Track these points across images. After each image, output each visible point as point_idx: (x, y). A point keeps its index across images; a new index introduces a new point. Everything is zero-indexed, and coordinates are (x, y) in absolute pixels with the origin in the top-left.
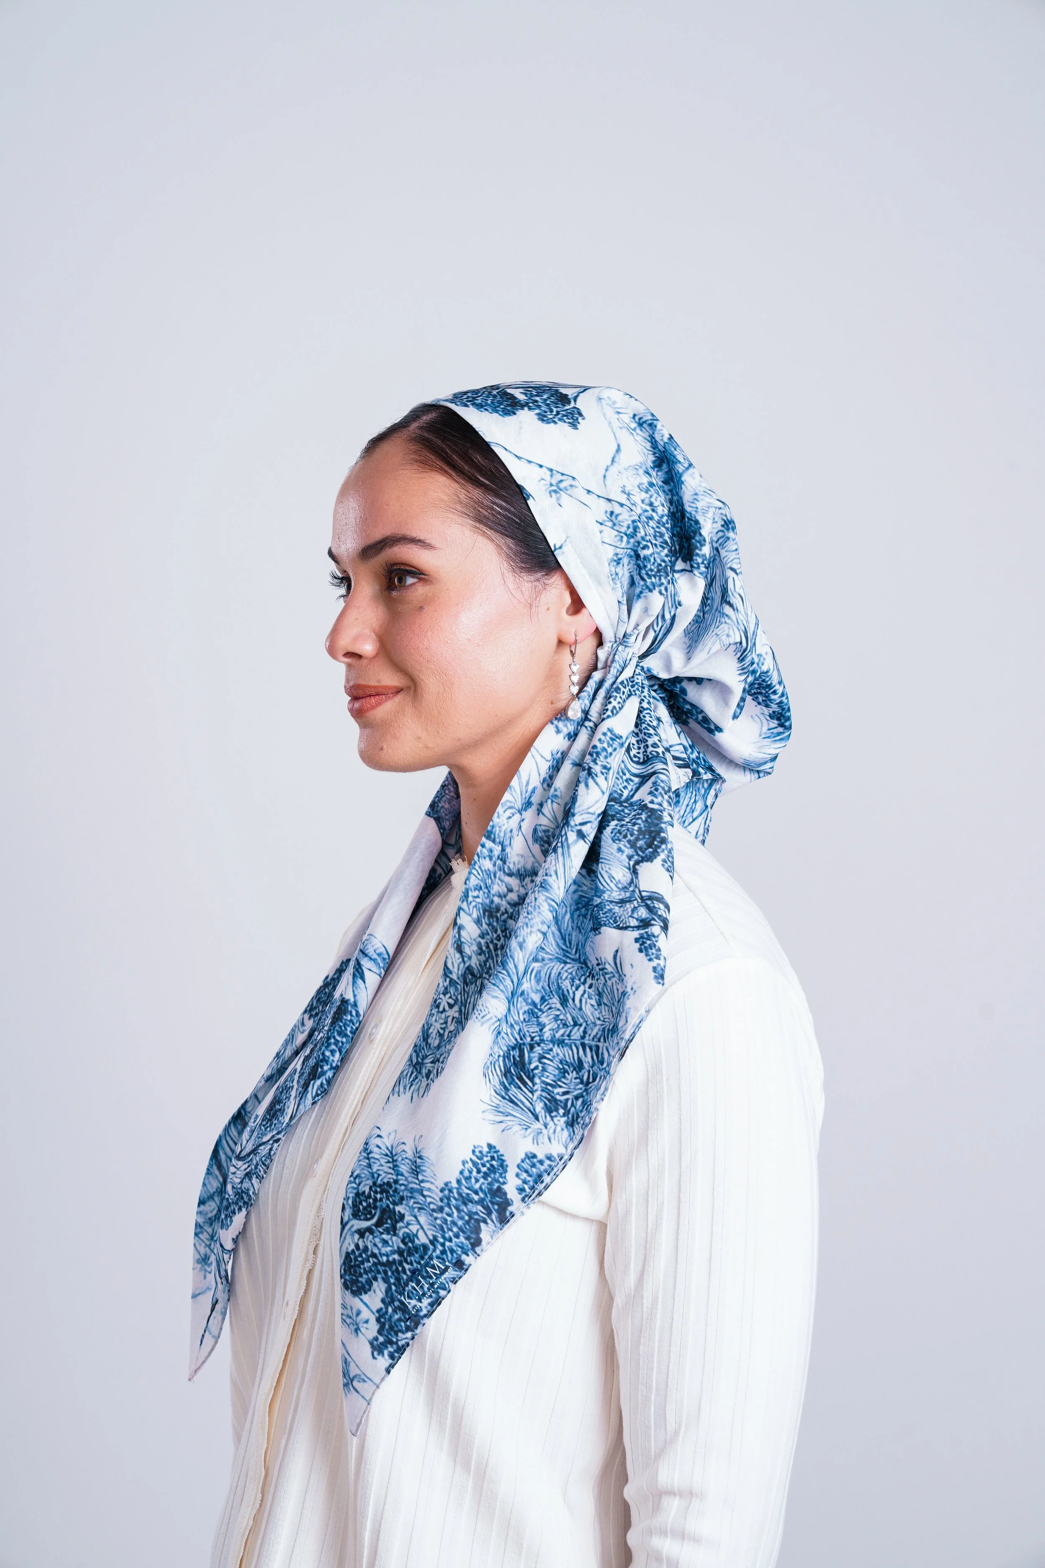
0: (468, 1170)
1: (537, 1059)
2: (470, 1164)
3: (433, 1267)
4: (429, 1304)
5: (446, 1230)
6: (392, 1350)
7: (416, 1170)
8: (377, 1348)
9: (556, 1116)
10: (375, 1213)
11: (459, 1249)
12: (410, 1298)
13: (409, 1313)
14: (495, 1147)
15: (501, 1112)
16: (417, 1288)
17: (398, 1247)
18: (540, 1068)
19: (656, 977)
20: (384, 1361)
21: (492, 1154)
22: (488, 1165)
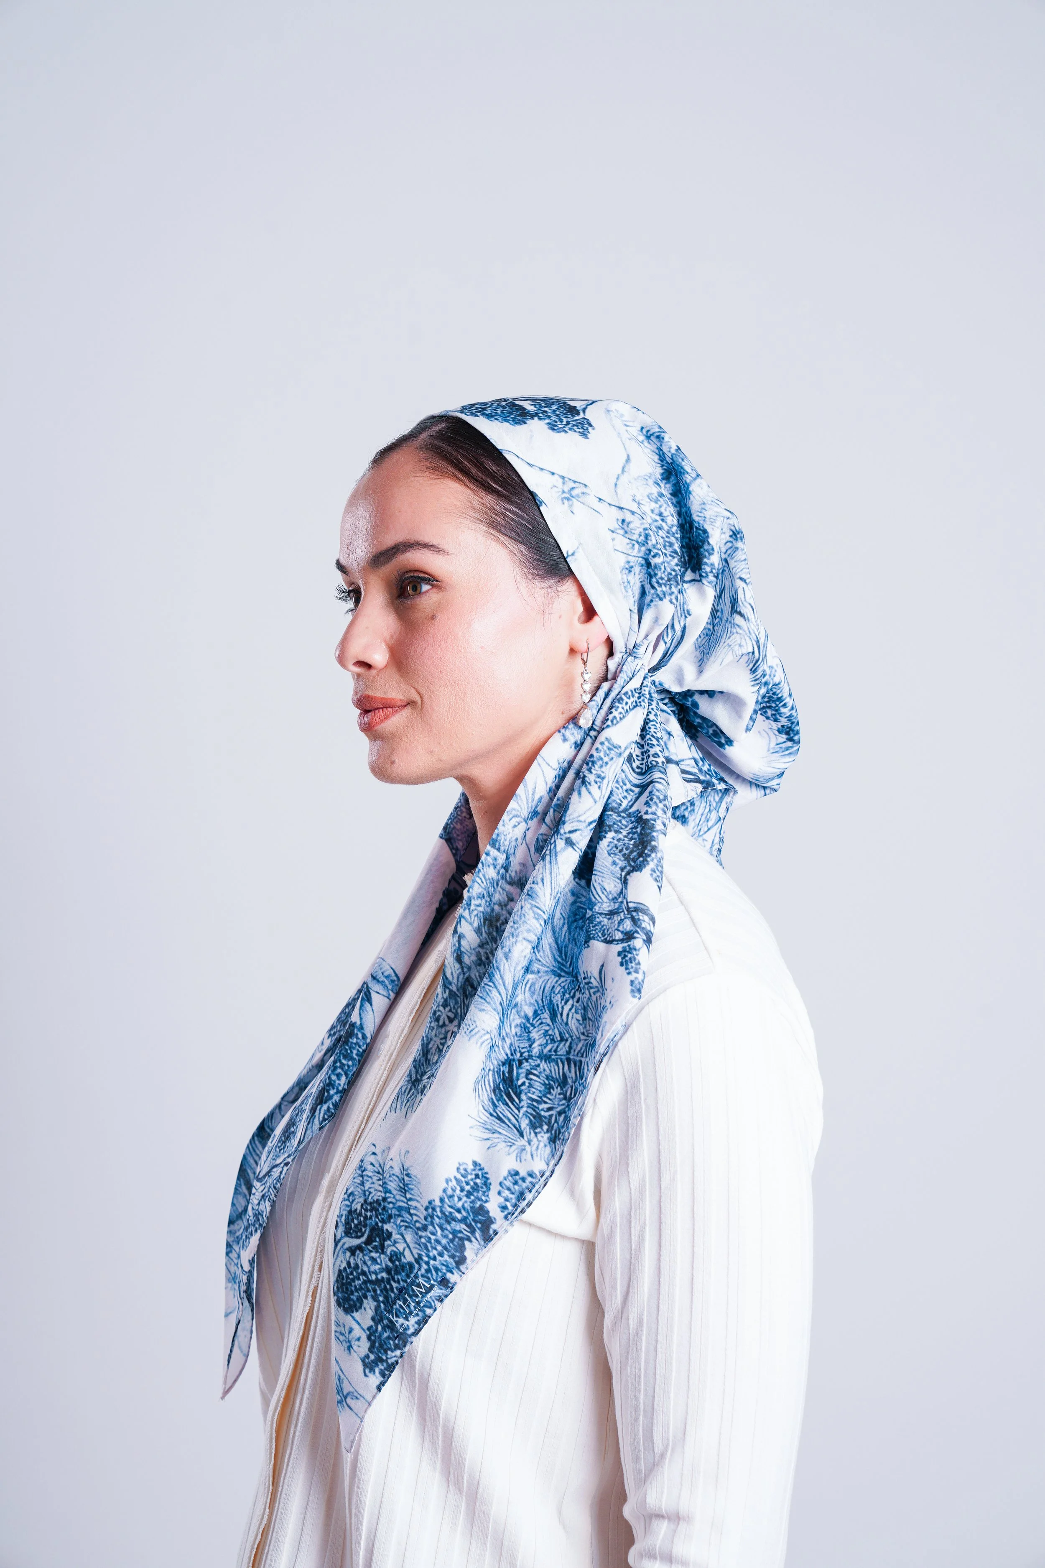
0: (452, 1189)
1: (524, 1075)
2: (454, 1182)
3: (419, 1286)
4: (416, 1323)
5: (430, 1249)
6: (382, 1368)
7: (404, 1189)
8: (369, 1366)
9: (540, 1133)
10: (365, 1231)
11: (444, 1268)
12: (397, 1316)
13: (397, 1331)
14: (480, 1165)
15: (488, 1129)
16: (404, 1307)
17: (386, 1266)
18: (527, 1084)
19: (632, 991)
20: (374, 1379)
21: (477, 1172)
22: (472, 1183)
